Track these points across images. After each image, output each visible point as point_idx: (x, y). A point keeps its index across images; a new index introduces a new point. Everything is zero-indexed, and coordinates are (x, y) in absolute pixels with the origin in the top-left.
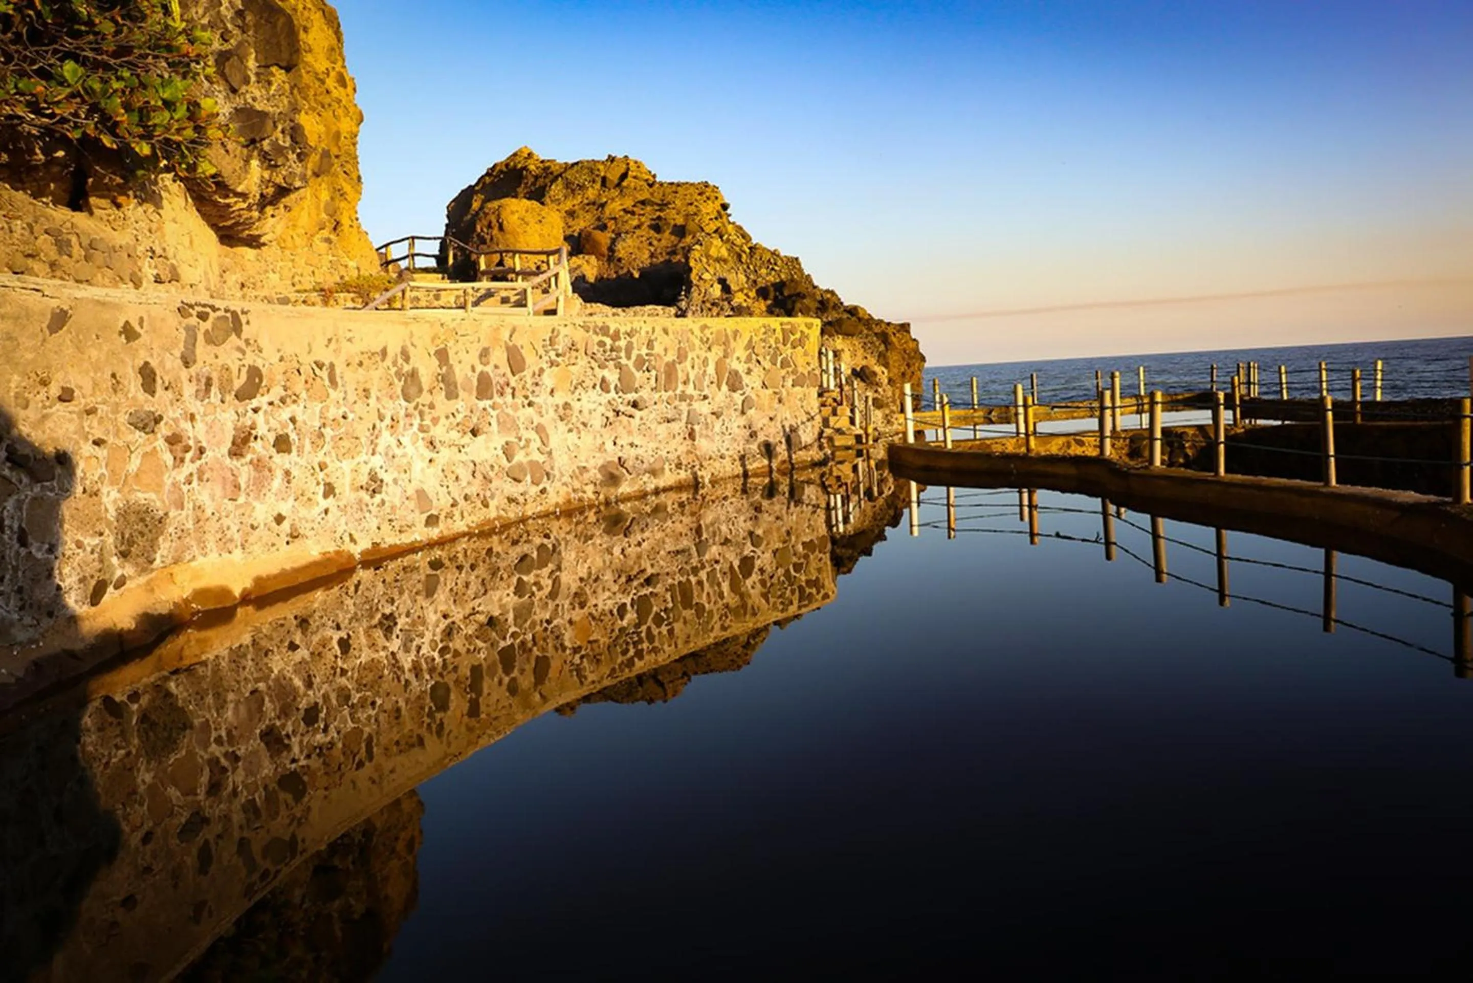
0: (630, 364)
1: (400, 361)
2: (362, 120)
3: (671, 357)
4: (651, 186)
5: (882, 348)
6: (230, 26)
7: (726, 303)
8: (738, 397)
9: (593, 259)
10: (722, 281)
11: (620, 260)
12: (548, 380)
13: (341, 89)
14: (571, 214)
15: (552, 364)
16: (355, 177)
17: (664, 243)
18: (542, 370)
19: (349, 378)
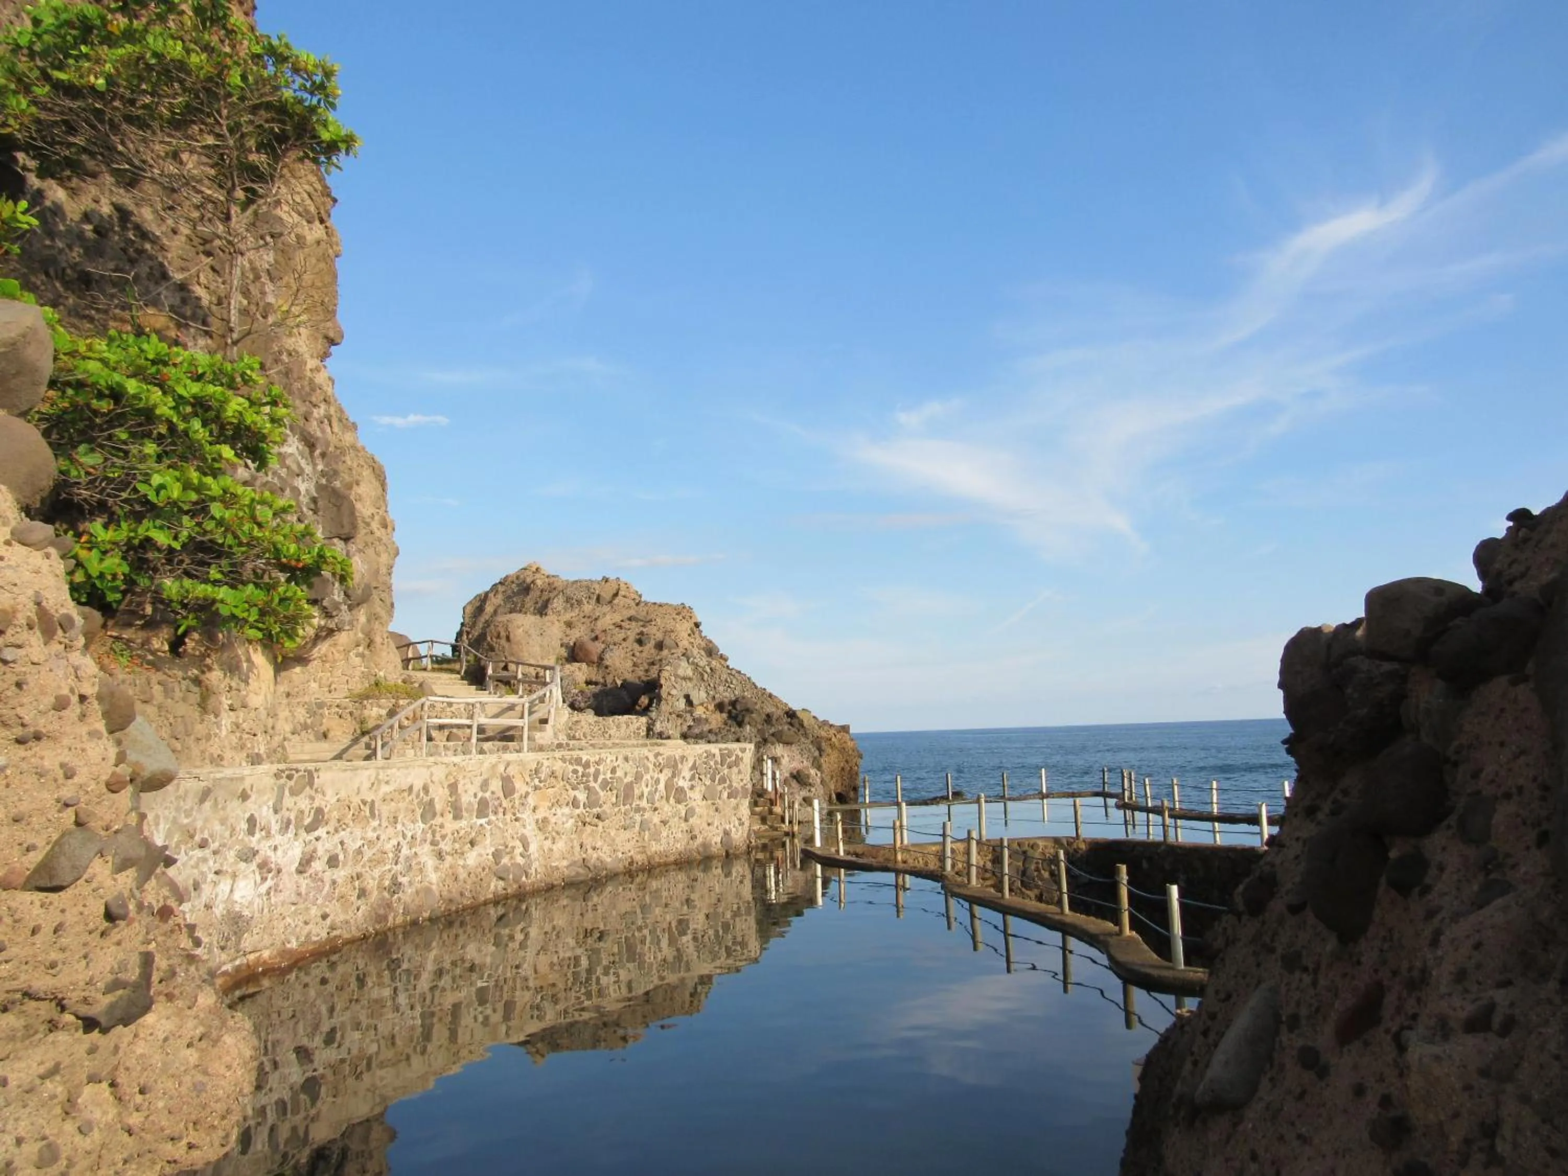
0: (597, 786)
1: (422, 794)
2: (398, 554)
3: (629, 779)
4: (637, 604)
5: (817, 753)
6: (305, 509)
7: (688, 715)
8: (682, 809)
9: (584, 665)
10: (687, 697)
11: (607, 667)
12: (531, 801)
13: (383, 530)
14: (569, 625)
15: (536, 788)
16: (389, 604)
17: (644, 654)
18: (527, 794)
19: (385, 810)
